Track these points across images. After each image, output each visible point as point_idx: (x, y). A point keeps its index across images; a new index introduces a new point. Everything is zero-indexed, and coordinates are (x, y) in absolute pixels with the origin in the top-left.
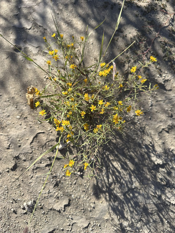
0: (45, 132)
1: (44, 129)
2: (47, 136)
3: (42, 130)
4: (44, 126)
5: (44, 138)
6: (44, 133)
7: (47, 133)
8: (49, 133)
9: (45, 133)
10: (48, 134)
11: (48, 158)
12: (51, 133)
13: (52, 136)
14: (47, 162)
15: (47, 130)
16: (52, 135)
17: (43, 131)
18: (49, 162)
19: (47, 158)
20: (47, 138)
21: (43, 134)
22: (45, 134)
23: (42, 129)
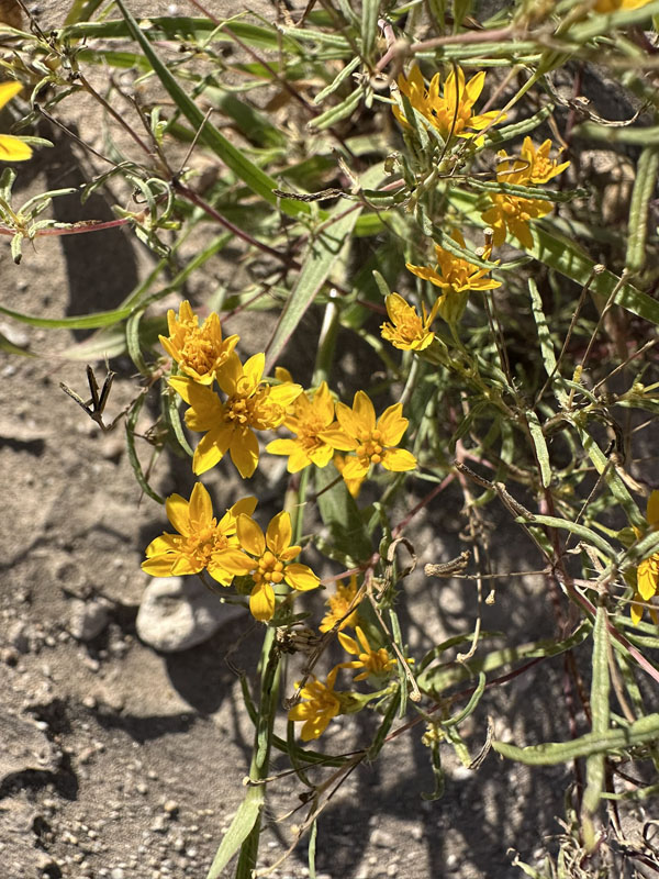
0: (52, 443)
1: (45, 414)
2: (64, 494)
3: (23, 417)
4: (46, 382)
5: (29, 499)
6: (35, 447)
7: (69, 456)
8: (92, 456)
9: (46, 457)
10: (73, 472)
11: (40, 712)
12: (109, 466)
13: (114, 495)
14: (27, 753)
15: (73, 431)
16: (120, 487)
17: (27, 432)
18: (41, 756)
19: (29, 709)
20: (57, 503)
21: (24, 454)
22: (43, 465)
23: (25, 406)
